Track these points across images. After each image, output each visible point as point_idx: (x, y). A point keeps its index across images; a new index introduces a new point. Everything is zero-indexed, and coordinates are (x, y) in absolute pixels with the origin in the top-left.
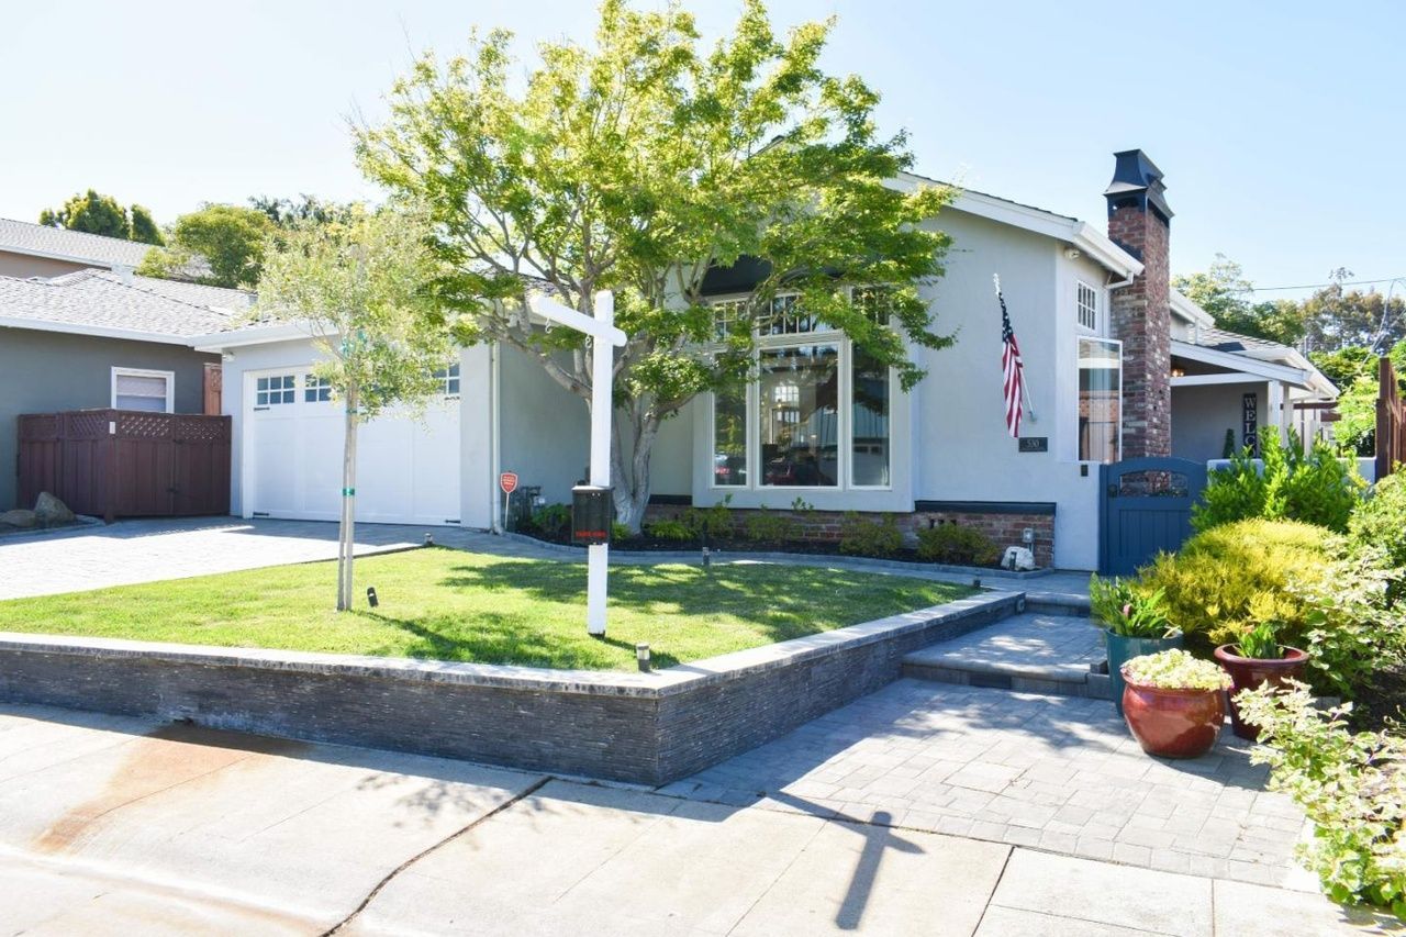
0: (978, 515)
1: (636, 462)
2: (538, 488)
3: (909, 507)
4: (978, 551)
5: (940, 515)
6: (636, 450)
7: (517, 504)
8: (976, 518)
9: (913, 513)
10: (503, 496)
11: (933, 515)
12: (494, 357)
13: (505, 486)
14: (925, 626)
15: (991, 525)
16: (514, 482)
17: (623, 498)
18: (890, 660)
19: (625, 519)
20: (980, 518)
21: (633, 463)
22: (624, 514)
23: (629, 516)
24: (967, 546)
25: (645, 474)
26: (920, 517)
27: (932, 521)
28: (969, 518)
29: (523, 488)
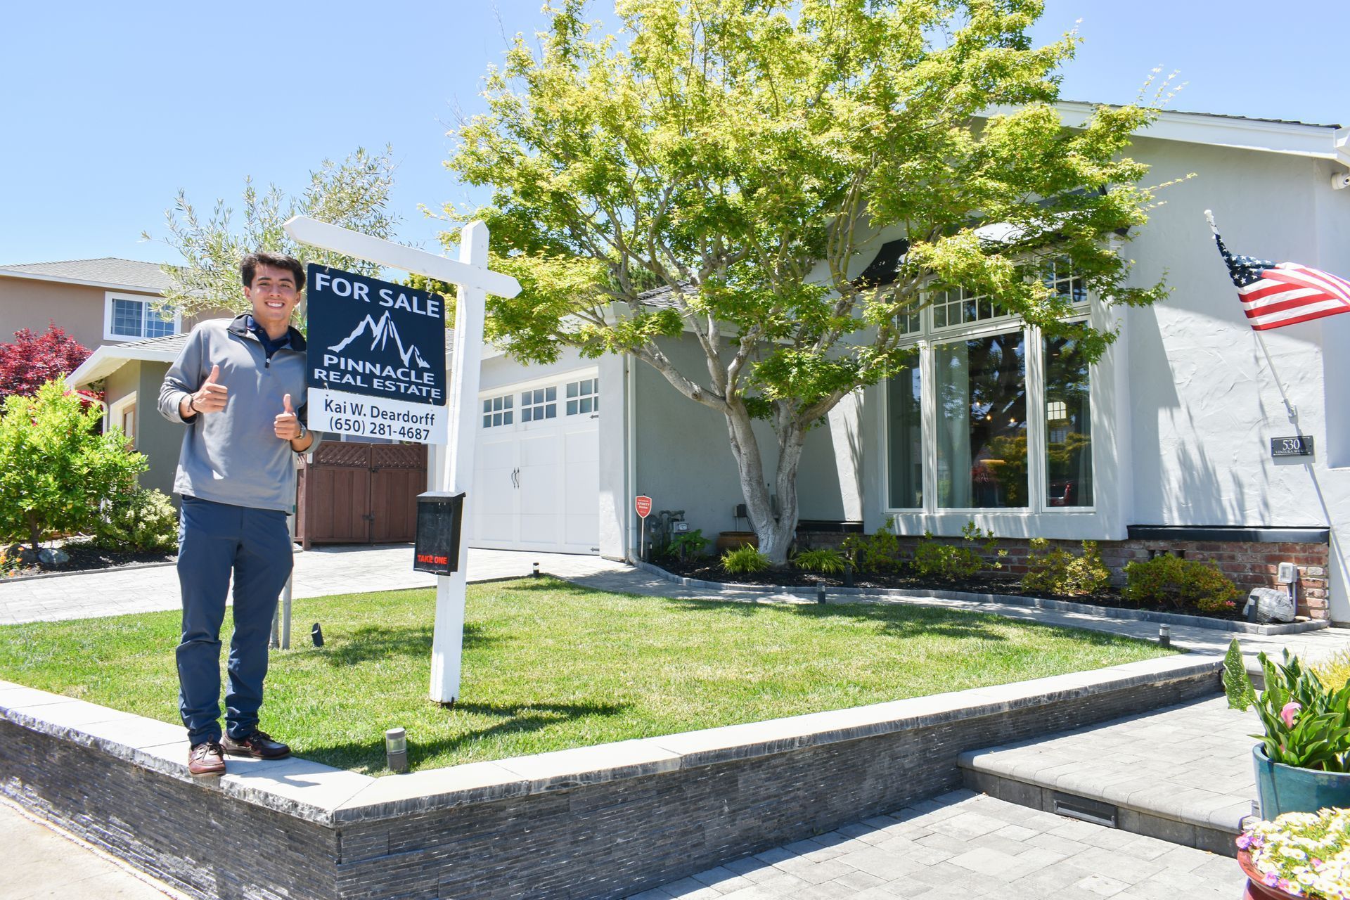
0: (1213, 543)
1: (780, 481)
2: (682, 513)
3: (1120, 534)
4: (1206, 594)
5: (1162, 544)
6: (779, 468)
7: (653, 530)
8: (1212, 549)
9: (1124, 541)
10: (639, 520)
11: (1152, 545)
12: (629, 369)
13: (639, 509)
14: (1006, 709)
15: (1233, 558)
16: (647, 506)
17: (764, 522)
18: (928, 761)
19: (766, 548)
20: (1217, 548)
21: (776, 482)
22: (765, 542)
23: (770, 543)
24: (1191, 586)
25: (790, 496)
26: (1135, 546)
27: (1152, 552)
28: (1202, 548)
29: (663, 512)
